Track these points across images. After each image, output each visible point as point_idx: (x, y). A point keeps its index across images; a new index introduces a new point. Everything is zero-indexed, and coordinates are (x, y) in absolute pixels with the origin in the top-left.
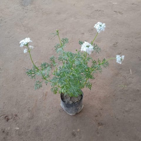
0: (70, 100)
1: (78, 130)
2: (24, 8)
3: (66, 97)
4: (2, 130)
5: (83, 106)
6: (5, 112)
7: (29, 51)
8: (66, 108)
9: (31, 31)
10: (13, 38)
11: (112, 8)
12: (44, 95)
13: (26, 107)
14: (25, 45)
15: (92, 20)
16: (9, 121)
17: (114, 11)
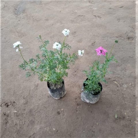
0: (55, 87)
1: (62, 110)
2: (17, 17)
3: (51, 85)
4: (3, 113)
5: (66, 92)
6: (5, 100)
7: (20, 50)
8: (52, 93)
9: (24, 36)
10: (9, 42)
11: (92, 13)
12: (36, 86)
13: (21, 96)
14: (16, 46)
15: (75, 24)
16: (8, 107)
17: (94, 16)
